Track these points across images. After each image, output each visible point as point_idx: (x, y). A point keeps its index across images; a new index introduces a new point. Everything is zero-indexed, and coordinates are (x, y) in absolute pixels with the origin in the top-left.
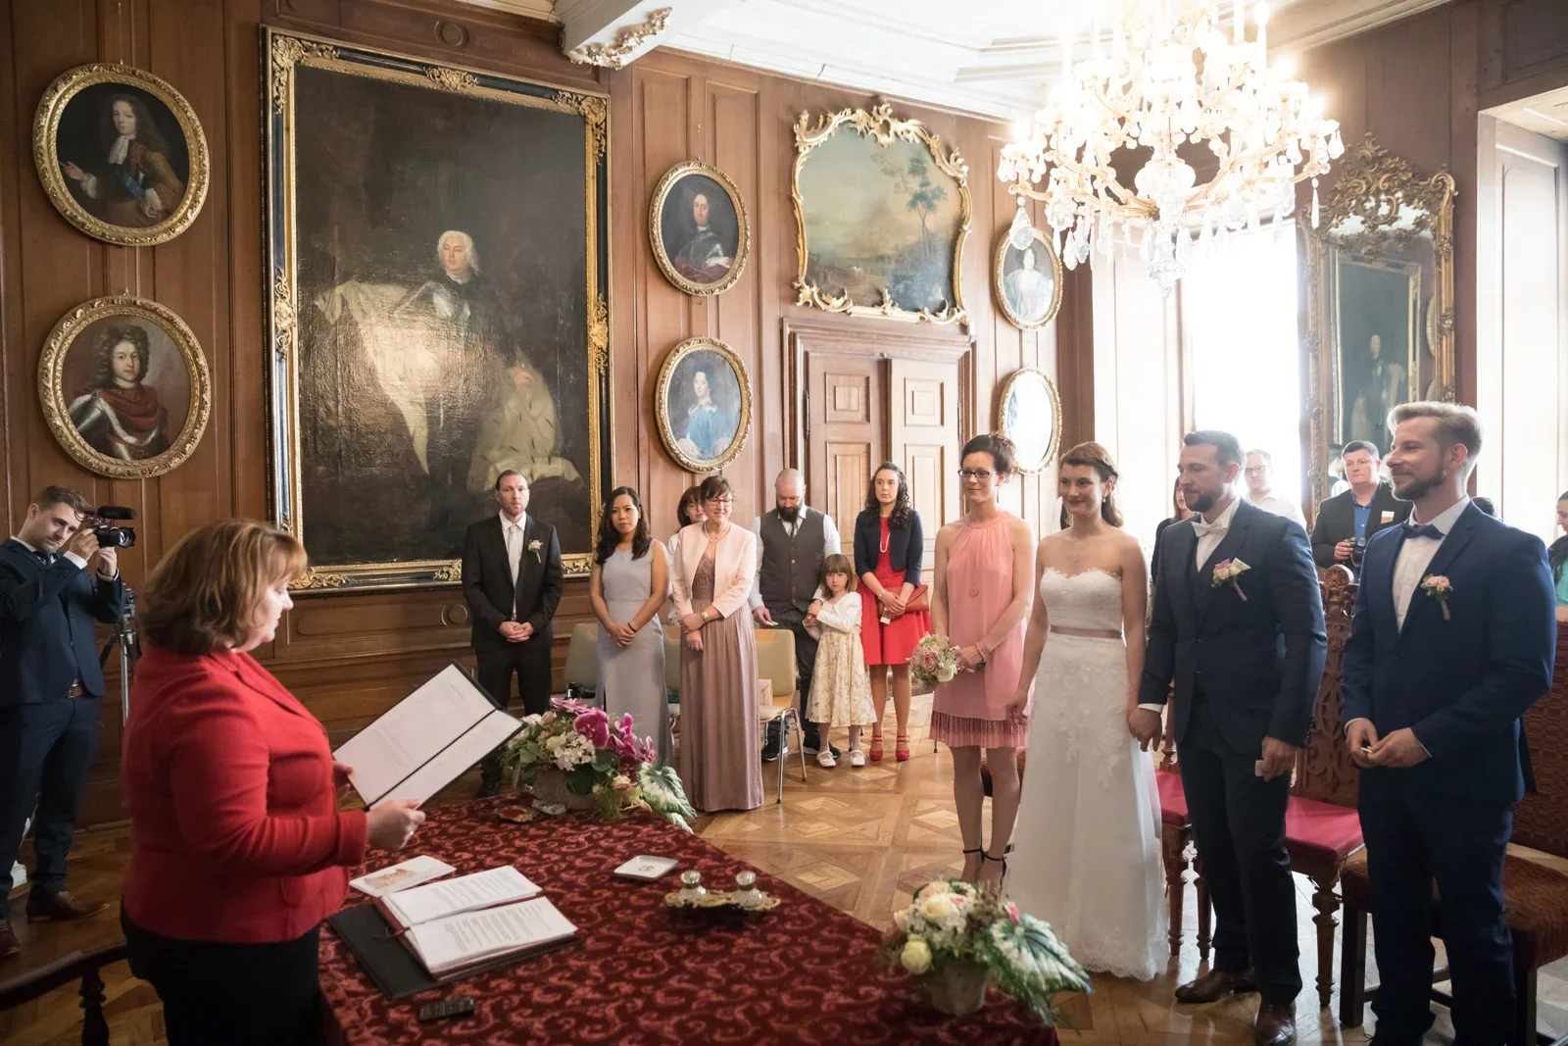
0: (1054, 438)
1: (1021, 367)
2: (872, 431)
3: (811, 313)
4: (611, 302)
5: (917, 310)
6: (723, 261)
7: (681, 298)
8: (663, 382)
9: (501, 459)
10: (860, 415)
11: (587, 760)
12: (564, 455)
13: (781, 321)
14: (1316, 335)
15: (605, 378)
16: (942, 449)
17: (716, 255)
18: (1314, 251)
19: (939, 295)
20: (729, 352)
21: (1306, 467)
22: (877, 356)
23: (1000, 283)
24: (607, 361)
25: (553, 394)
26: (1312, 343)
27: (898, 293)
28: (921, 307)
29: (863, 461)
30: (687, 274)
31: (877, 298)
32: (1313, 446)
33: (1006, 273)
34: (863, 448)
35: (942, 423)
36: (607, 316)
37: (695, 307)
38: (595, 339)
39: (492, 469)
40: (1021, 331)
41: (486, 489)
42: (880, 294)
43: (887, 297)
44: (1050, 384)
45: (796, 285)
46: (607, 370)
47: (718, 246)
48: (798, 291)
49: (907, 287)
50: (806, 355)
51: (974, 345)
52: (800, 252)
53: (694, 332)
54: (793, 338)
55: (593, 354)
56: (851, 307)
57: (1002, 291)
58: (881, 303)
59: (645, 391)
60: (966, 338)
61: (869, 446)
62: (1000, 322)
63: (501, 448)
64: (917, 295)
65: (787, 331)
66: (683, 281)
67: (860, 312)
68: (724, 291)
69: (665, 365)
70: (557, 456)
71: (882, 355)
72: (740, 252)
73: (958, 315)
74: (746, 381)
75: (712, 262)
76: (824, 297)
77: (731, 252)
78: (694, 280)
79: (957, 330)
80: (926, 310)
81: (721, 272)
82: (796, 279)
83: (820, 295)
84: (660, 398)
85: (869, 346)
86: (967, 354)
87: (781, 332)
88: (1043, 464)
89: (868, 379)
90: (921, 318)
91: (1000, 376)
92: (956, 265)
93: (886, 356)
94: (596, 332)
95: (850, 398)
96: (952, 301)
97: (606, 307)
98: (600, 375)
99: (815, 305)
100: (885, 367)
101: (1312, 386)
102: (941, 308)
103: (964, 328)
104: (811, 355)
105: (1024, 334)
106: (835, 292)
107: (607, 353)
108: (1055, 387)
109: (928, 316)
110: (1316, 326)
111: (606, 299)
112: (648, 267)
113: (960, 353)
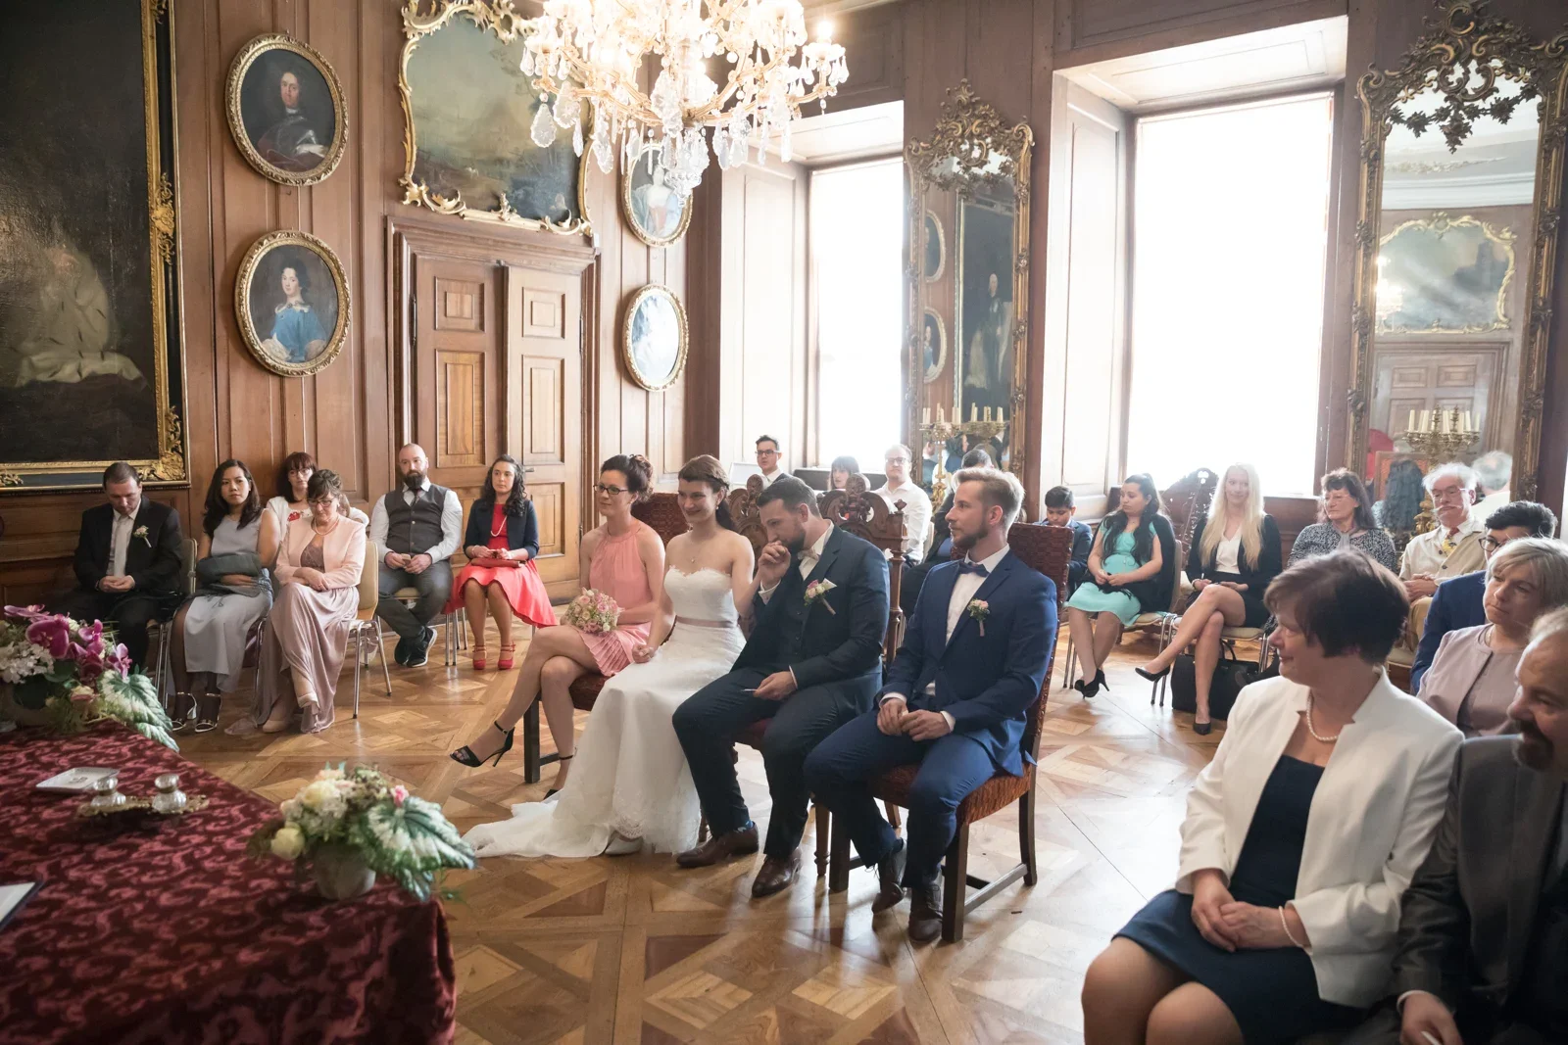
0: (681, 356)
1: (648, 283)
2: (486, 340)
3: (418, 214)
4: (178, 184)
5: (537, 218)
6: (316, 149)
7: (267, 187)
8: (243, 277)
9: (37, 352)
10: (473, 324)
11: (41, 670)
12: (120, 351)
13: (385, 220)
14: (916, 265)
15: (171, 268)
16: (563, 362)
17: (308, 142)
18: (917, 186)
19: (561, 204)
20: (322, 248)
21: (904, 391)
22: (494, 263)
23: (628, 196)
24: (174, 249)
25: (106, 283)
26: (912, 273)
27: (516, 198)
28: (541, 215)
29: (477, 371)
30: (273, 159)
31: (492, 202)
32: (911, 371)
33: (634, 188)
34: (476, 357)
35: (563, 335)
36: (173, 198)
37: (283, 198)
38: (158, 223)
39: (25, 363)
40: (648, 247)
41: (17, 385)
42: (498, 198)
43: (505, 202)
44: (677, 302)
45: (402, 182)
46: (174, 258)
47: (311, 133)
48: (405, 188)
49: (527, 194)
50: (414, 257)
51: (598, 258)
52: (408, 147)
53: (283, 223)
54: (398, 238)
55: (156, 241)
56: (464, 210)
57: (630, 205)
58: (497, 208)
59: (223, 285)
60: (589, 251)
61: (483, 355)
62: (627, 237)
63: (37, 339)
64: (538, 204)
65: (392, 230)
66: (267, 166)
67: (474, 215)
68: (317, 182)
69: (246, 258)
70: (113, 351)
71: (499, 262)
72: (337, 141)
73: (582, 227)
74: (343, 281)
75: (304, 149)
76: (434, 198)
77: (327, 140)
78: (281, 167)
79: (580, 241)
80: (547, 218)
81: (313, 162)
82: (403, 175)
83: (429, 194)
84: (240, 294)
85: (485, 252)
86: (590, 266)
87: (385, 231)
88: (669, 381)
89: (482, 287)
90: (542, 227)
91: (626, 290)
92: (581, 174)
93: (503, 263)
94: (160, 215)
95: (463, 305)
96: (576, 211)
97: (172, 189)
98: (166, 264)
99: (424, 205)
100: (501, 275)
101: (911, 314)
102: (564, 218)
103: (588, 240)
104: (419, 257)
105: (652, 251)
106: (447, 193)
107: (174, 240)
108: (682, 305)
109: (549, 225)
110: (916, 257)
111: (171, 178)
112: (225, 148)
113: (583, 264)
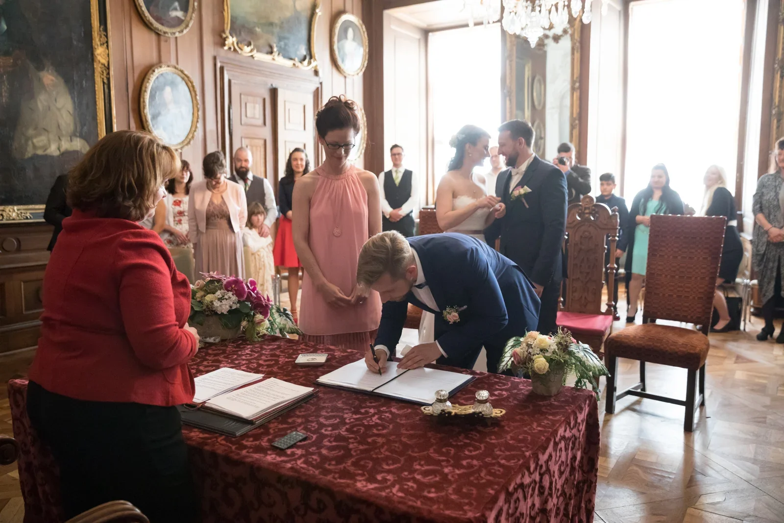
0: (362, 142)
2: (267, 132)
3: (231, 55)
4: (110, 33)
5: (291, 59)
6: (179, 14)
7: (154, 37)
8: (145, 91)
9: (36, 136)
10: (261, 122)
12: (81, 136)
13: (215, 58)
14: (510, 88)
15: (107, 85)
17: (175, 9)
18: (511, 42)
19: (303, 51)
20: (185, 75)
22: (269, 86)
23: (335, 47)
24: (108, 74)
25: (71, 92)
27: (281, 47)
28: (293, 57)
29: (262, 150)
30: (158, 19)
31: (270, 50)
33: (338, 41)
34: (262, 142)
35: (305, 129)
36: (107, 42)
37: (163, 44)
38: (99, 58)
39: (30, 143)
40: (345, 77)
42: (271, 47)
43: (275, 49)
45: (224, 36)
46: (109, 79)
47: (176, 4)
48: (225, 39)
49: (286, 45)
50: (230, 81)
51: (321, 83)
52: (225, 14)
53: (163, 59)
54: (222, 69)
55: (98, 68)
56: (255, 53)
57: (337, 52)
58: (271, 53)
59: (133, 98)
60: (316, 79)
61: (265, 141)
62: (335, 71)
64: (292, 53)
65: (219, 65)
67: (261, 57)
68: (181, 35)
69: (146, 80)
70: (76, 136)
71: (272, 85)
72: (190, 10)
73: (314, 64)
74: (196, 95)
75: (174, 14)
76: (240, 45)
77: (185, 8)
78: (162, 24)
79: (312, 73)
80: (296, 59)
81: (179, 22)
82: (224, 31)
83: (237, 44)
84: (144, 102)
85: (264, 79)
86: (318, 89)
87: (215, 65)
89: (264, 100)
90: (294, 64)
92: (312, 33)
93: (274, 86)
94: (100, 51)
95: (255, 111)
96: (310, 55)
97: (107, 36)
98: (104, 83)
99: (235, 50)
100: (274, 92)
102: (304, 59)
103: (316, 73)
104: (233, 81)
105: (347, 79)
106: (246, 43)
107: (108, 68)
108: (363, 111)
109: (298, 64)
111: (106, 30)
112: (132, 11)
113: (313, 87)
